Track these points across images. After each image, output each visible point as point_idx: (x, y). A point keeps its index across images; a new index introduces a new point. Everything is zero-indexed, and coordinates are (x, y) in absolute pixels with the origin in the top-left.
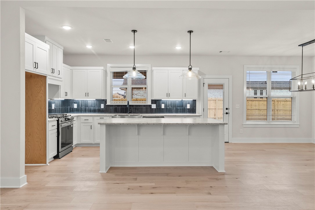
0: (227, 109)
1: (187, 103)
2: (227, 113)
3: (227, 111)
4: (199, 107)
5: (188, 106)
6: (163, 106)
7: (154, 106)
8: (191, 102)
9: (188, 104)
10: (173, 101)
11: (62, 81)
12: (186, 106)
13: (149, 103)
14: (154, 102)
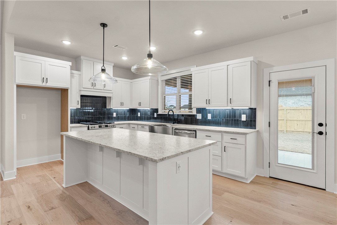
0: (321, 125)
1: (242, 112)
2: (321, 133)
3: (322, 129)
4: (261, 119)
5: (244, 118)
6: (209, 117)
7: (199, 116)
8: (248, 111)
9: (244, 114)
10: (222, 109)
11: (112, 93)
12: (240, 117)
13: (194, 112)
14: (199, 110)
